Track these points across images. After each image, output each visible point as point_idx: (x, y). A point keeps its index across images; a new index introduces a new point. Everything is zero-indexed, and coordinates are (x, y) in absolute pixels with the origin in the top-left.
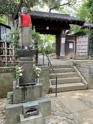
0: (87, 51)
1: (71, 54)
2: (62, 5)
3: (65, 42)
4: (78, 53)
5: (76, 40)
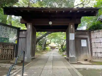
1: (85, 54)
2: (76, 6)
3: (75, 38)
4: (95, 53)
5: (90, 36)
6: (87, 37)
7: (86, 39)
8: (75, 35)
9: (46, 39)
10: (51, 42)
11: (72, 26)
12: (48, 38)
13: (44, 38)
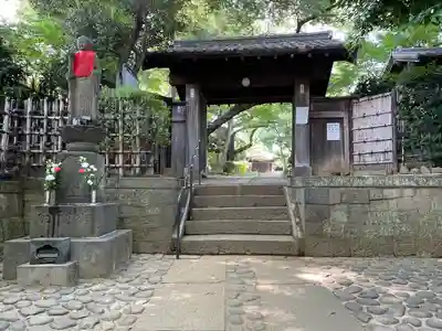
0: (389, 145)
3: (310, 119)
4: (360, 155)
5: (349, 112)
6: (342, 114)
7: (340, 120)
8: (310, 111)
9: (235, 129)
10: (251, 140)
11: (302, 86)
12: (239, 125)
13: (225, 125)
